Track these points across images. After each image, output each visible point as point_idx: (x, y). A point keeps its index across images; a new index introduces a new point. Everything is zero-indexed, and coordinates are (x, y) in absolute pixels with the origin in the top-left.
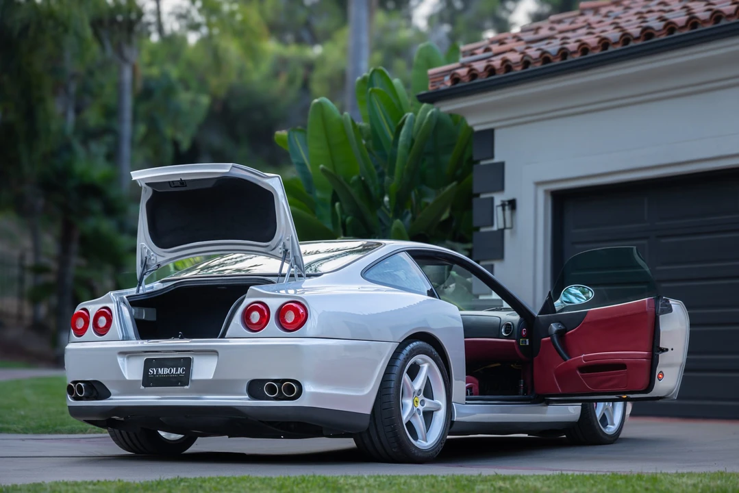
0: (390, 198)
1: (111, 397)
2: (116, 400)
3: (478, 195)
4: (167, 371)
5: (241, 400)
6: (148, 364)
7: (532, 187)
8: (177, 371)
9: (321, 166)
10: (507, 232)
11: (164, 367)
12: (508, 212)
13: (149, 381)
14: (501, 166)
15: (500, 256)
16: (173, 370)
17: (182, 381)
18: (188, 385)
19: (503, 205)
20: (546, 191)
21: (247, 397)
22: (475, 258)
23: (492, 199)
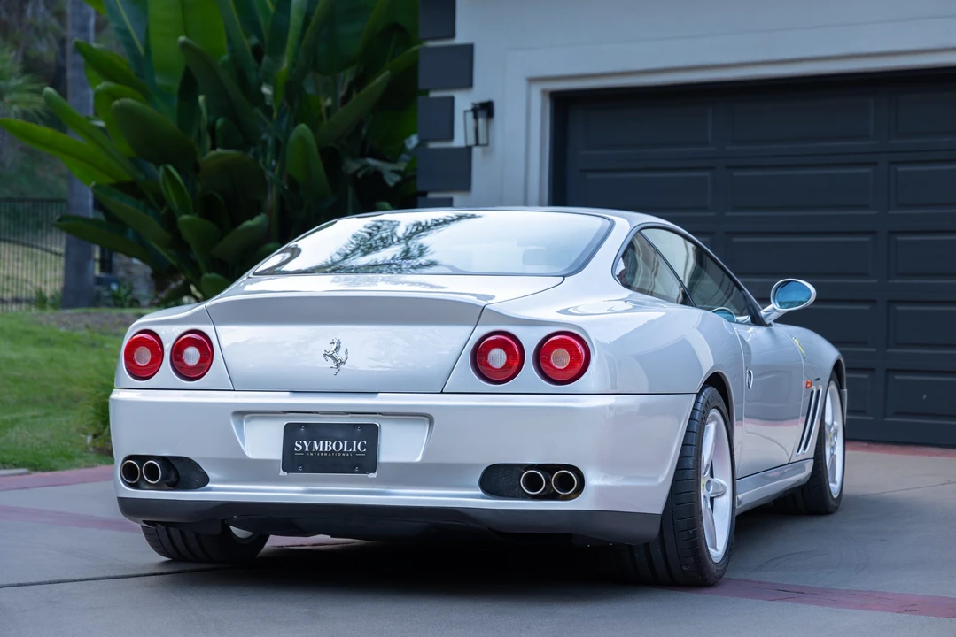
1: (209, 485)
2: (221, 490)
3: (426, 92)
4: (329, 446)
5: (469, 498)
6: (291, 432)
7: (523, 84)
8: (350, 446)
9: (182, 38)
10: (476, 151)
11: (324, 439)
12: (481, 121)
13: (295, 462)
14: (468, 50)
15: (465, 186)
16: (344, 446)
17: (364, 463)
18: (374, 472)
19: (475, 111)
20: (544, 92)
21: (480, 492)
22: (420, 187)
23: (452, 99)
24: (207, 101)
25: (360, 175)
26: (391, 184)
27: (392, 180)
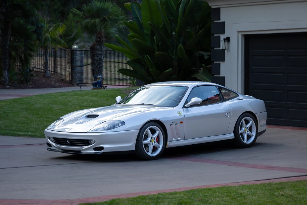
0: (175, 33)
3: (213, 34)
7: (237, 33)
9: (149, 22)
10: (226, 51)
12: (226, 42)
14: (224, 23)
15: (223, 60)
19: (224, 40)
20: (242, 35)
22: (212, 60)
23: (220, 36)
24: (156, 38)
25: (198, 56)
26: (206, 59)
27: (206, 57)
